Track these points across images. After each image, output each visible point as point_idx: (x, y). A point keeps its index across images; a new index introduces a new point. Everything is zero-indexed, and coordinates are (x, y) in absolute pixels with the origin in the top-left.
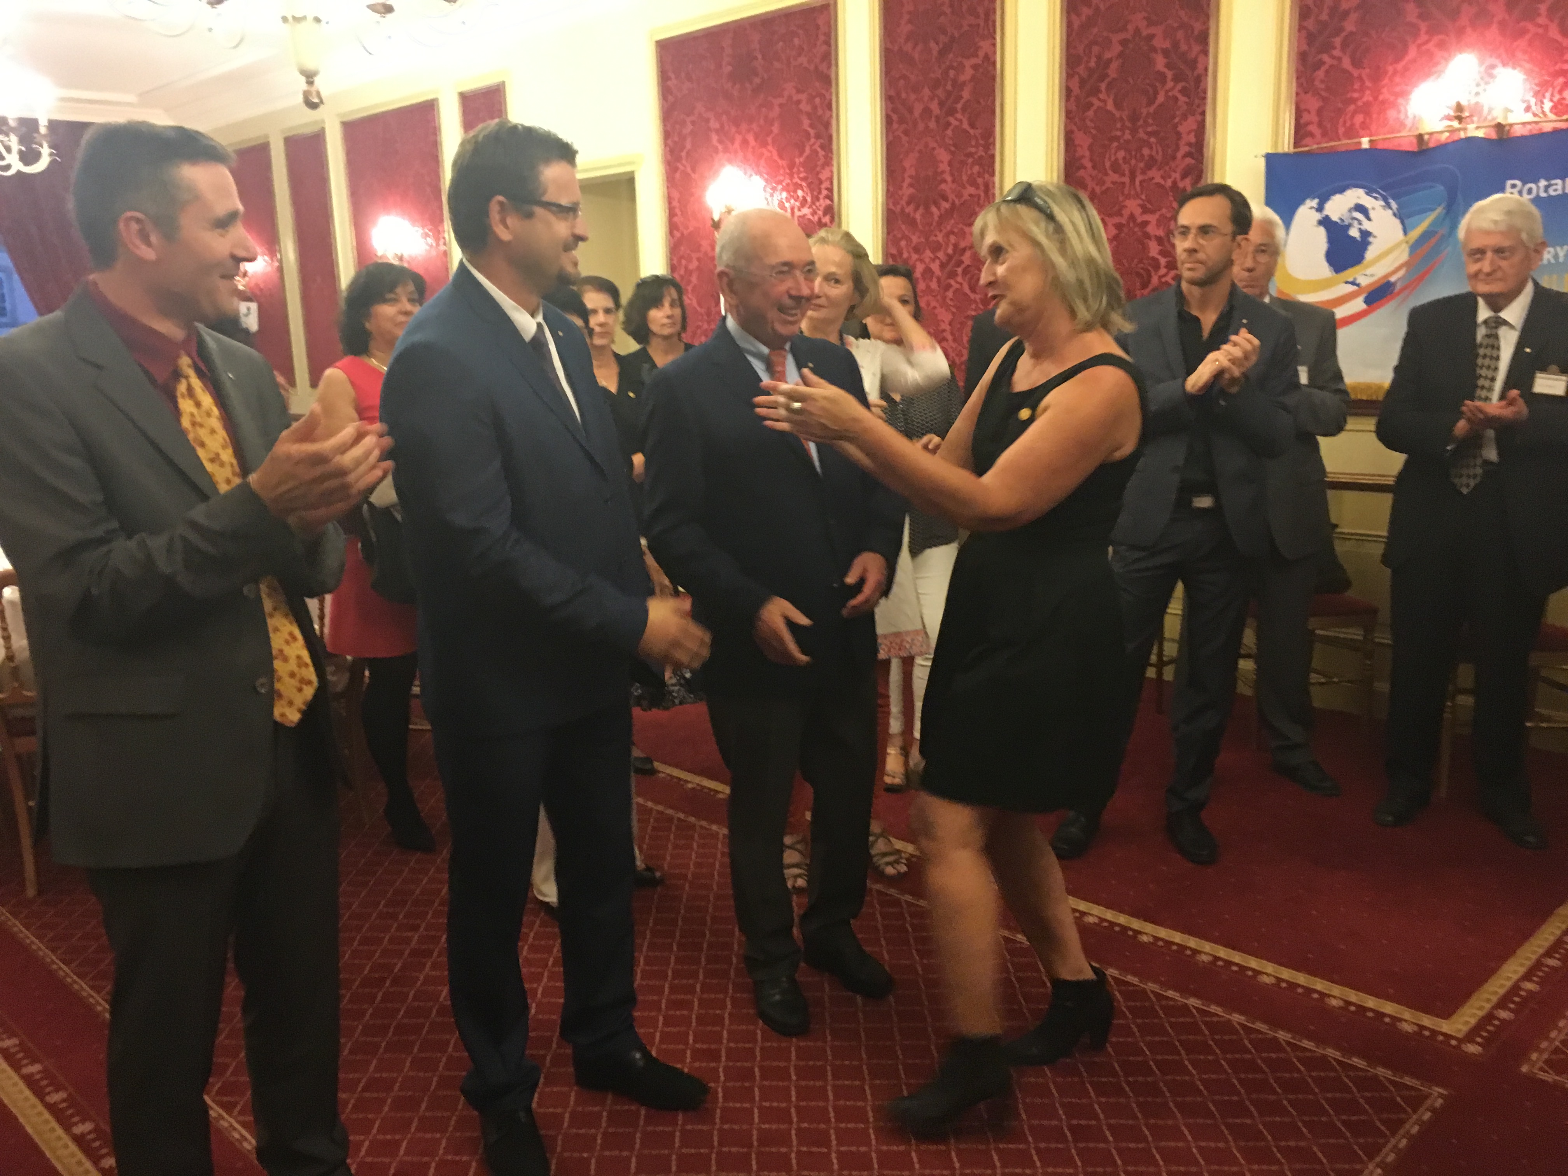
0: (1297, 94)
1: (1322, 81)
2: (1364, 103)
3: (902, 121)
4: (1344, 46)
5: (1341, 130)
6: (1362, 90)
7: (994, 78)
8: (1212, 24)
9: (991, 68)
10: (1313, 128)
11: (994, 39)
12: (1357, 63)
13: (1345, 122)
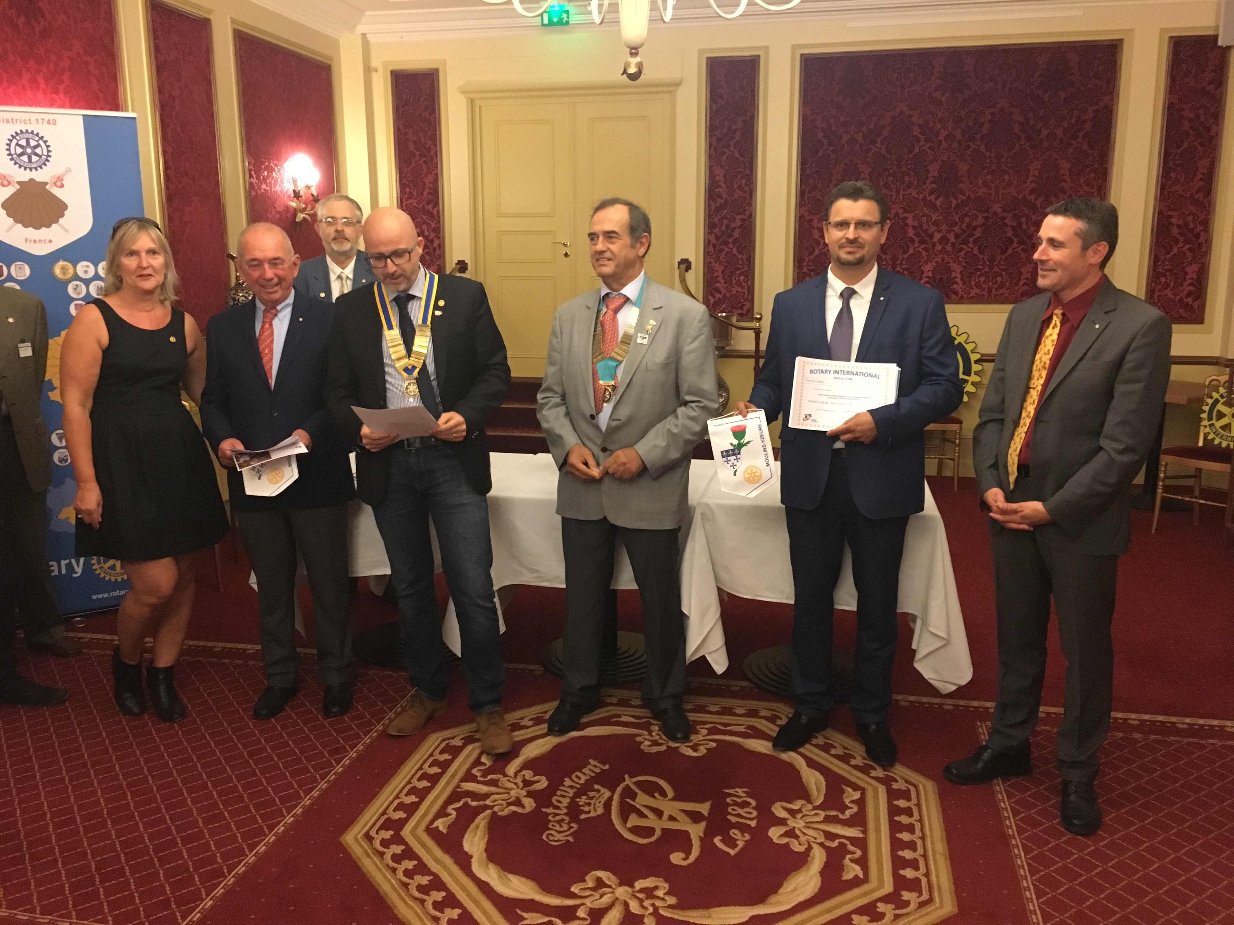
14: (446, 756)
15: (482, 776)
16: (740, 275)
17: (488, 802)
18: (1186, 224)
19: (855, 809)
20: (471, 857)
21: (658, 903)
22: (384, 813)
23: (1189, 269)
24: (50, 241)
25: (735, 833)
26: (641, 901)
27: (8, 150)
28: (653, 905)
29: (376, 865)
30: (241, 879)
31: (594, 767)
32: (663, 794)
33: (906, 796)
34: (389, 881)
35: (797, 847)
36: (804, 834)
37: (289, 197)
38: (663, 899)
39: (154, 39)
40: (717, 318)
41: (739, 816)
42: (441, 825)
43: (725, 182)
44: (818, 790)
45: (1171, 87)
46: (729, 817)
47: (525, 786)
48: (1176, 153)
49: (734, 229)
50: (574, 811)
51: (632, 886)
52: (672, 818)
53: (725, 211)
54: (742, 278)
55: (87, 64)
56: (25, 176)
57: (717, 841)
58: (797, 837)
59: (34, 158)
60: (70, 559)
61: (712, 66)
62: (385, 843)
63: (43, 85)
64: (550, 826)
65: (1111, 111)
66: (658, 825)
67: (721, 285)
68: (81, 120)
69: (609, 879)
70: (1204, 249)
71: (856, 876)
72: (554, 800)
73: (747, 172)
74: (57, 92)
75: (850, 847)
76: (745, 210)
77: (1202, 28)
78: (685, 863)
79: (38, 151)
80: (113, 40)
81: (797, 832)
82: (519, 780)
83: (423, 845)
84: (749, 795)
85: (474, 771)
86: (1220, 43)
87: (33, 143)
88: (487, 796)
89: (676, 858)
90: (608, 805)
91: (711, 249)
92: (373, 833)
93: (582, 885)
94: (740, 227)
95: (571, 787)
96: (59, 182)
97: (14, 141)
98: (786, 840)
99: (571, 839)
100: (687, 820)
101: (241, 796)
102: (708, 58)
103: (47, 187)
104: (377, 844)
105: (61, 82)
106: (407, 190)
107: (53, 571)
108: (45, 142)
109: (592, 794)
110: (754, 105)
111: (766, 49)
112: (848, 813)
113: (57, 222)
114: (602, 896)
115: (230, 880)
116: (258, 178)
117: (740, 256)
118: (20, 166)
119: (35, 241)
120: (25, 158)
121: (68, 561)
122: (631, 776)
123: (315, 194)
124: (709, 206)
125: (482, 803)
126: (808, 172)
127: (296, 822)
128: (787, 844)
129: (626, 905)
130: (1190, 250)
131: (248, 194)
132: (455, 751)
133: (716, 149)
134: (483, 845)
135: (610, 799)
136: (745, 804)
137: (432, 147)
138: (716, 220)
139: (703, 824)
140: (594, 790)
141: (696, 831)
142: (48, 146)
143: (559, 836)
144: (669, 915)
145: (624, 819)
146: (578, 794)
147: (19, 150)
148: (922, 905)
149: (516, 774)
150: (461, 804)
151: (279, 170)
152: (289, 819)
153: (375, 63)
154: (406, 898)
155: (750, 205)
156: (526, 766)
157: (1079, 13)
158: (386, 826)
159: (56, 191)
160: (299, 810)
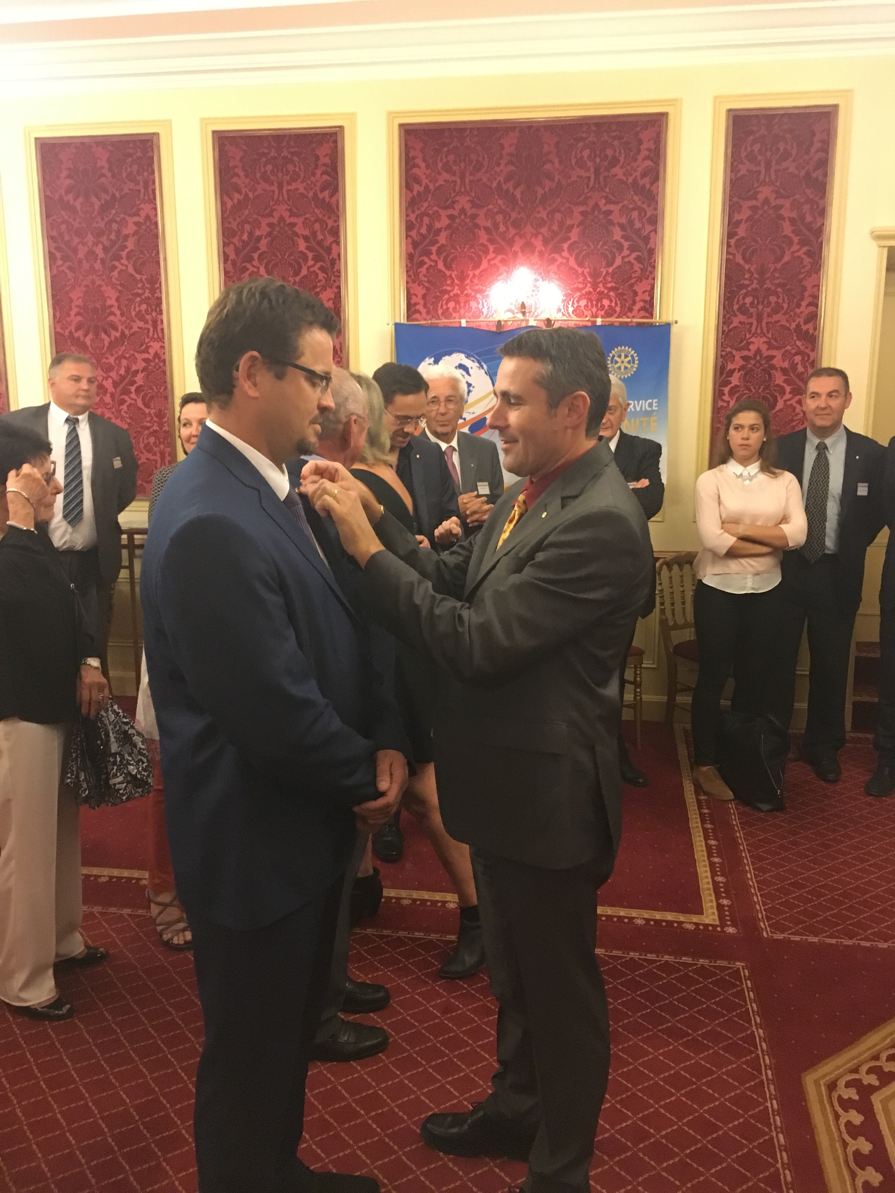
0: (407, 282)
1: (425, 276)
2: (454, 294)
3: (65, 258)
4: (439, 252)
5: (440, 311)
6: (452, 284)
7: (156, 236)
8: (341, 223)
9: (153, 227)
10: (420, 307)
11: (156, 204)
12: (448, 267)
13: (442, 306)
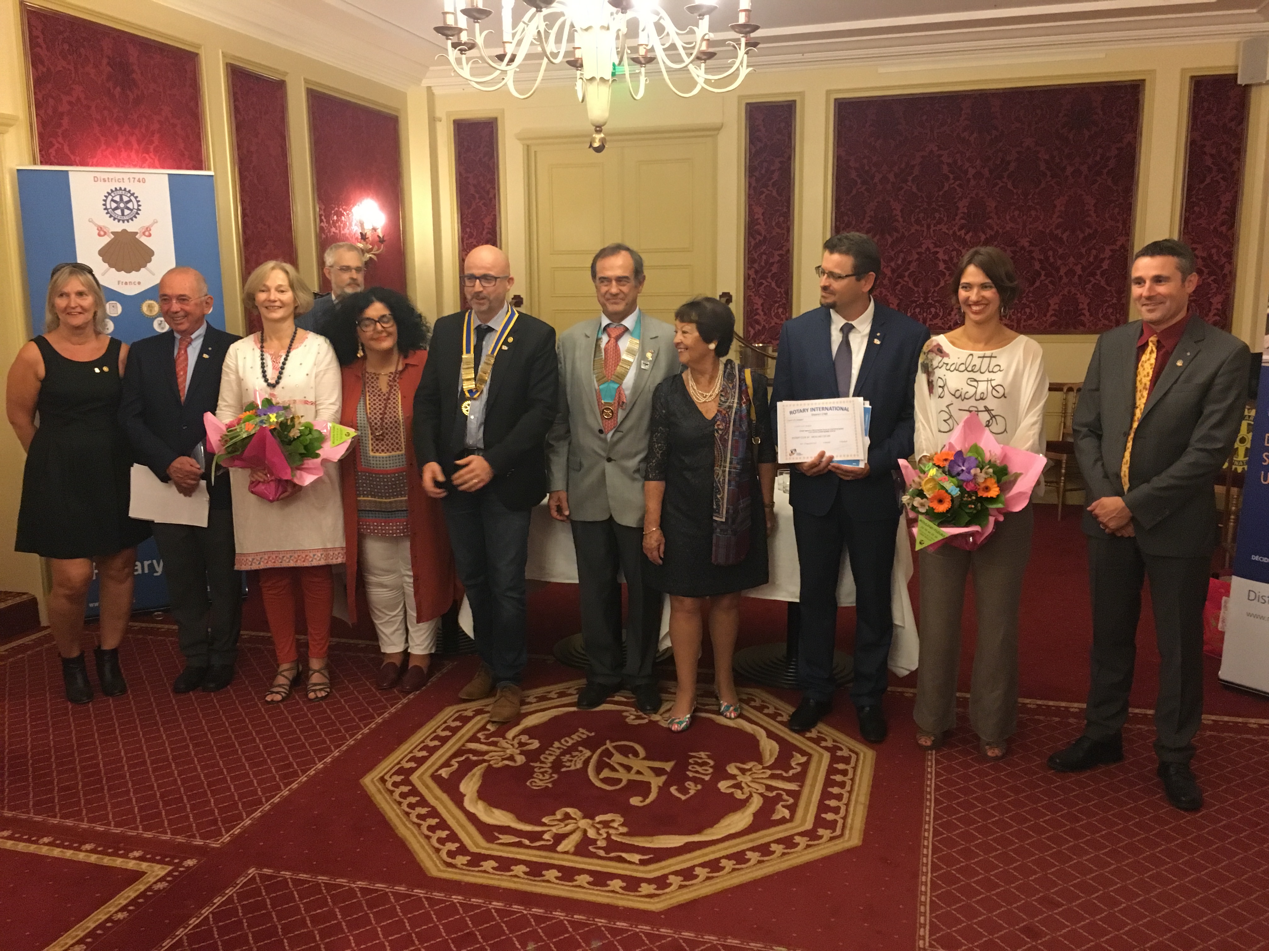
14: (458, 723)
15: (485, 739)
16: (778, 307)
17: (486, 757)
18: (1210, 256)
19: (799, 769)
20: (465, 795)
21: (611, 831)
22: (399, 763)
23: (1214, 300)
24: (139, 283)
25: (690, 784)
26: (598, 829)
27: (104, 205)
28: (607, 833)
29: (387, 801)
30: (275, 807)
31: (583, 733)
32: (636, 754)
33: (846, 760)
34: (394, 810)
35: (739, 795)
36: (749, 786)
37: (357, 239)
38: (616, 829)
39: (235, 101)
40: (753, 350)
41: (697, 772)
42: (444, 773)
43: (763, 220)
44: (771, 755)
45: (1193, 126)
46: (688, 773)
47: (520, 746)
48: (1199, 189)
49: (773, 263)
50: (557, 765)
51: (592, 818)
52: (639, 772)
53: (764, 247)
54: (780, 310)
55: (174, 126)
56: (118, 227)
57: (673, 790)
58: (741, 788)
59: (127, 212)
60: (152, 559)
61: (751, 111)
62: (396, 785)
63: (136, 146)
64: (535, 776)
65: (1135, 149)
66: (624, 776)
67: (761, 317)
68: (166, 178)
69: (575, 813)
70: (1228, 280)
71: (784, 817)
72: (542, 757)
73: (785, 210)
74: (148, 152)
75: (785, 797)
76: (783, 246)
77: (1223, 67)
78: (641, 804)
79: (130, 205)
80: (197, 104)
81: (743, 785)
82: (516, 742)
83: (427, 787)
84: (709, 757)
85: (480, 735)
86: (1239, 82)
87: (125, 199)
88: (486, 753)
89: (635, 801)
90: (587, 762)
91: (751, 283)
92: (387, 777)
93: (552, 817)
94: (779, 262)
95: (559, 748)
96: (147, 232)
97: (110, 198)
98: (732, 790)
99: (550, 785)
100: (652, 774)
101: (283, 748)
102: (747, 104)
103: (137, 236)
104: (389, 785)
105: (152, 142)
106: (468, 230)
107: (137, 570)
108: (136, 198)
109: (574, 754)
110: (791, 147)
111: (802, 94)
112: (791, 772)
113: (145, 266)
114: (566, 825)
115: (267, 807)
116: (328, 222)
117: (778, 290)
118: (115, 219)
119: (126, 283)
120: (119, 212)
121: (150, 562)
122: (612, 741)
123: (381, 236)
124: (749, 242)
125: (481, 758)
126: (843, 209)
127: (325, 768)
128: (732, 793)
129: (585, 832)
130: (1215, 281)
131: (318, 236)
132: (465, 720)
133: (755, 188)
134: (476, 787)
135: (590, 758)
136: (705, 764)
137: (491, 190)
138: (756, 256)
139: (664, 778)
140: (578, 751)
141: (656, 782)
142: (138, 201)
143: (540, 783)
144: (619, 840)
145: (598, 770)
146: (563, 753)
147: (114, 205)
148: (832, 839)
149: (514, 738)
150: (463, 758)
151: (348, 214)
152: (320, 766)
153: (440, 112)
154: (407, 823)
155: (788, 240)
156: (524, 732)
157: (1102, 55)
158: (397, 773)
159: (144, 240)
160: (328, 760)
